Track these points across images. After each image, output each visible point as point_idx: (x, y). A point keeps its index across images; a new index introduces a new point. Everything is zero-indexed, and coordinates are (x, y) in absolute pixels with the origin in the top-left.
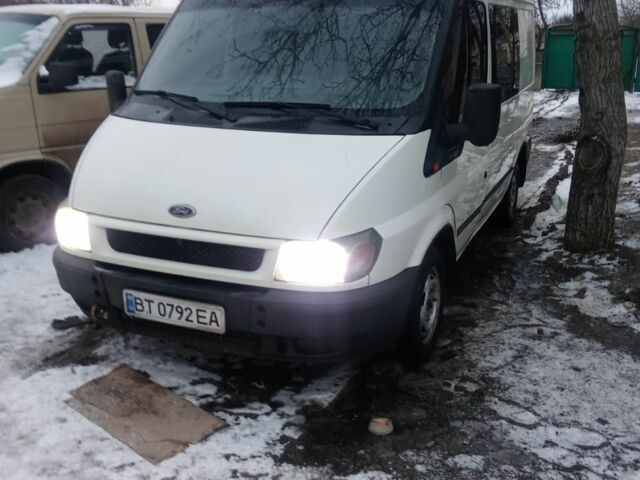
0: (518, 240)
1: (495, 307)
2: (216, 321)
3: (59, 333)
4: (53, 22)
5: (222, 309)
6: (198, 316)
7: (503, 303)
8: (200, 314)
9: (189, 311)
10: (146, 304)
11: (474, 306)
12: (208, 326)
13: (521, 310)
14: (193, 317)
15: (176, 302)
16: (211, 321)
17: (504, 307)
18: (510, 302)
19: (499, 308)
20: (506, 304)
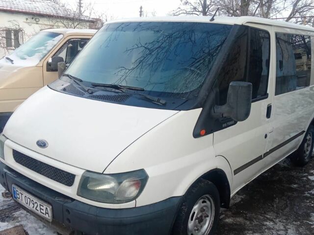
0: (305, 177)
1: (265, 223)
2: (48, 213)
3: (5, 199)
4: (61, 36)
5: (51, 207)
6: (41, 209)
7: (271, 220)
8: (41, 207)
9: (36, 204)
10: (20, 195)
11: (251, 220)
12: (44, 215)
13: (282, 228)
14: (38, 208)
15: (32, 198)
16: (46, 213)
17: (271, 223)
18: (277, 220)
19: (268, 223)
20: (274, 222)
